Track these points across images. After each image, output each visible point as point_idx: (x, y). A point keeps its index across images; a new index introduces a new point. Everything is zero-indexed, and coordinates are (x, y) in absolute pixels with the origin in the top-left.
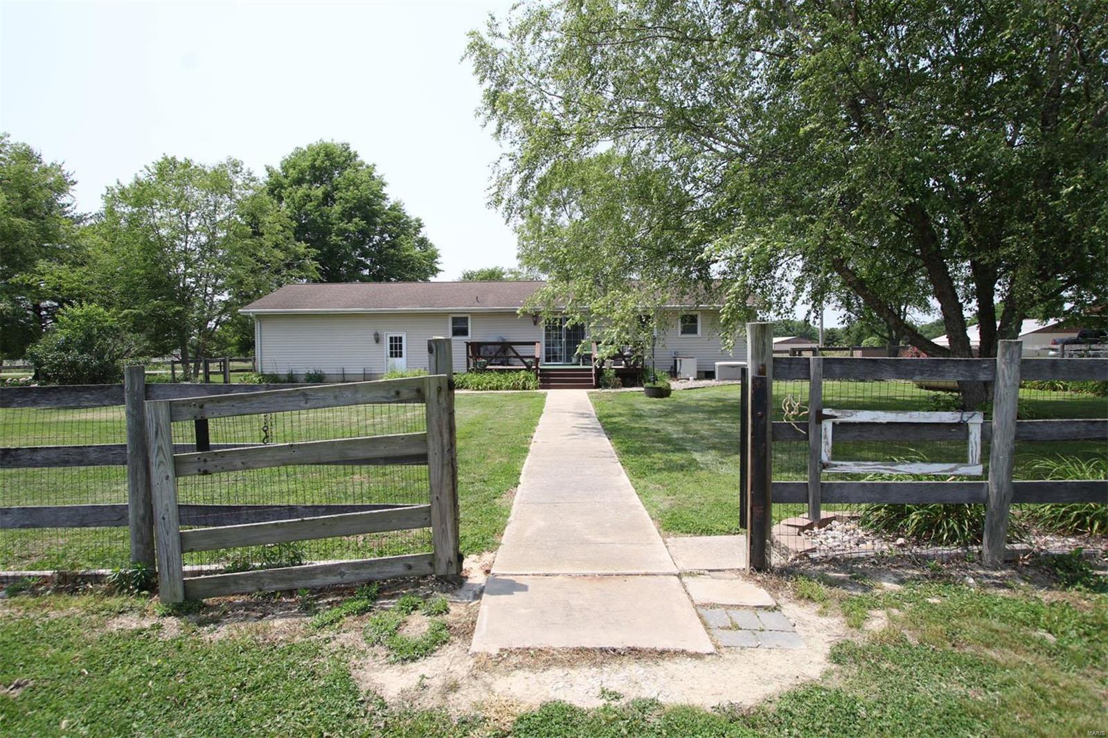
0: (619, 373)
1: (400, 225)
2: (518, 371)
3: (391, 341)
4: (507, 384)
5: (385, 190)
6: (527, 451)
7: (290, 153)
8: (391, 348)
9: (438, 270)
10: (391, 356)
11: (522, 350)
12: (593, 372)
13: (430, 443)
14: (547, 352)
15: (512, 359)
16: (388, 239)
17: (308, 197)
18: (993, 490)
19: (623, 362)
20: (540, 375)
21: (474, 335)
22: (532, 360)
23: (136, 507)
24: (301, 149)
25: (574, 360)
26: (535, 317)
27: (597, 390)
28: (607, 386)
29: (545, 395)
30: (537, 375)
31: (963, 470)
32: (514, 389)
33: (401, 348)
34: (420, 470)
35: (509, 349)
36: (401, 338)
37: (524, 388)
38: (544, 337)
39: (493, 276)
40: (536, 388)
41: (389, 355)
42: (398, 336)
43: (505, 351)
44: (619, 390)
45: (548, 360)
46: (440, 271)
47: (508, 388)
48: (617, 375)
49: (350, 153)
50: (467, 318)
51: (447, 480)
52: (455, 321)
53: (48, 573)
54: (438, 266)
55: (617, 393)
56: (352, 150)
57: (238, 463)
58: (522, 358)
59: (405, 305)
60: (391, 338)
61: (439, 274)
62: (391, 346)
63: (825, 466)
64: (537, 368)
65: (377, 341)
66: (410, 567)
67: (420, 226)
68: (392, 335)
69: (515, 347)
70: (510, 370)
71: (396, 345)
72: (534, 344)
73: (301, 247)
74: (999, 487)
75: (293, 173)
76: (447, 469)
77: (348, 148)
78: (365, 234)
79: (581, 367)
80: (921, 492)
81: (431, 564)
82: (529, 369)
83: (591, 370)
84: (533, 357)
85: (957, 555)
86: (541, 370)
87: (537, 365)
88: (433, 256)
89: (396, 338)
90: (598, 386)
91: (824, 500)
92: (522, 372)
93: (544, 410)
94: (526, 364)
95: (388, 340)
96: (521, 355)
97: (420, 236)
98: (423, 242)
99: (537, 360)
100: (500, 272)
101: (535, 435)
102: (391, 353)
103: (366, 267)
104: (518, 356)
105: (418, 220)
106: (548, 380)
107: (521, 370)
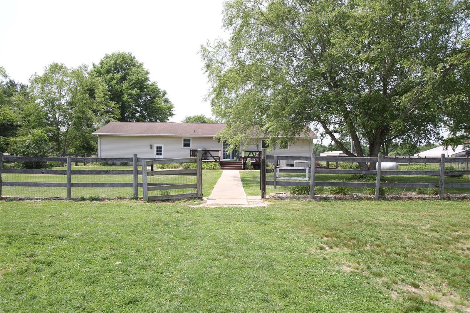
0: (252, 164)
1: (155, 93)
2: (211, 162)
3: (157, 148)
4: (207, 167)
5: (149, 76)
6: (215, 184)
7: (103, 57)
8: (157, 151)
9: (173, 114)
10: (157, 155)
11: (213, 154)
12: (242, 163)
13: (197, 171)
14: (224, 154)
15: (209, 157)
16: (149, 98)
17: (112, 79)
18: (311, 183)
19: (255, 160)
20: (221, 164)
21: (193, 147)
22: (217, 158)
23: (135, 183)
24: (109, 55)
25: (235, 158)
26: (219, 140)
27: (243, 170)
28: (247, 169)
29: (222, 172)
30: (219, 164)
31: (305, 179)
32: (210, 169)
33: (161, 151)
34: (195, 177)
35: (208, 153)
36: (161, 147)
37: (214, 169)
38: (222, 148)
39: (201, 120)
40: (219, 169)
41: (156, 154)
42: (160, 146)
43: (206, 154)
44: (252, 171)
45: (224, 158)
46: (174, 114)
47: (207, 169)
48: (252, 165)
49: (132, 57)
50: (190, 139)
51: (201, 178)
52: (185, 140)
53: (115, 197)
54: (173, 112)
55: (251, 172)
56: (133, 55)
57: (159, 173)
58: (213, 157)
59: (163, 133)
60: (157, 147)
61: (174, 116)
62: (157, 150)
63: (277, 178)
64: (219, 161)
65: (151, 148)
66: (192, 196)
67: (166, 93)
68: (158, 146)
69: (211, 152)
70: (208, 162)
71: (159, 150)
72: (218, 151)
73: (113, 104)
74: (312, 182)
75: (106, 67)
76: (201, 176)
77: (131, 55)
78: (139, 96)
79: (238, 161)
80: (298, 184)
81: (197, 195)
82: (216, 161)
83: (241, 162)
84: (218, 156)
85: (305, 197)
86: (221, 162)
87: (219, 160)
88: (171, 108)
89: (159, 147)
90: (244, 169)
91: (277, 185)
92: (213, 162)
93: (222, 176)
94: (215, 159)
95: (156, 148)
96: (213, 155)
97: (165, 97)
98: (166, 101)
99: (219, 158)
100: (203, 117)
101: (218, 181)
102: (157, 153)
103: (138, 112)
104: (211, 156)
105: (165, 91)
106: (224, 166)
107: (213, 161)
